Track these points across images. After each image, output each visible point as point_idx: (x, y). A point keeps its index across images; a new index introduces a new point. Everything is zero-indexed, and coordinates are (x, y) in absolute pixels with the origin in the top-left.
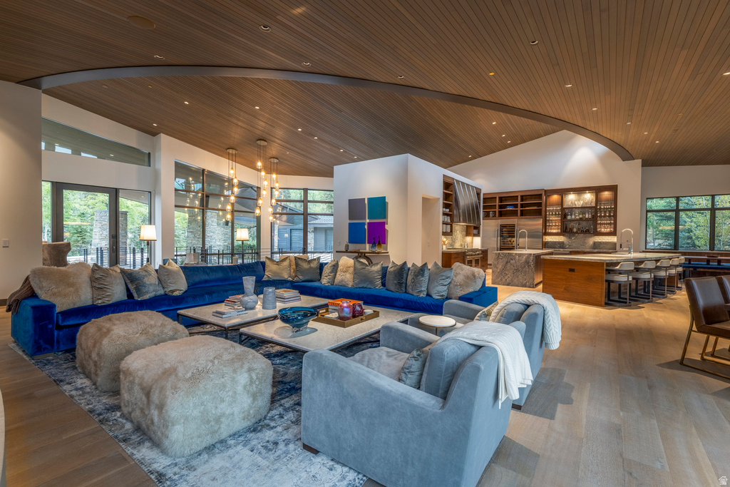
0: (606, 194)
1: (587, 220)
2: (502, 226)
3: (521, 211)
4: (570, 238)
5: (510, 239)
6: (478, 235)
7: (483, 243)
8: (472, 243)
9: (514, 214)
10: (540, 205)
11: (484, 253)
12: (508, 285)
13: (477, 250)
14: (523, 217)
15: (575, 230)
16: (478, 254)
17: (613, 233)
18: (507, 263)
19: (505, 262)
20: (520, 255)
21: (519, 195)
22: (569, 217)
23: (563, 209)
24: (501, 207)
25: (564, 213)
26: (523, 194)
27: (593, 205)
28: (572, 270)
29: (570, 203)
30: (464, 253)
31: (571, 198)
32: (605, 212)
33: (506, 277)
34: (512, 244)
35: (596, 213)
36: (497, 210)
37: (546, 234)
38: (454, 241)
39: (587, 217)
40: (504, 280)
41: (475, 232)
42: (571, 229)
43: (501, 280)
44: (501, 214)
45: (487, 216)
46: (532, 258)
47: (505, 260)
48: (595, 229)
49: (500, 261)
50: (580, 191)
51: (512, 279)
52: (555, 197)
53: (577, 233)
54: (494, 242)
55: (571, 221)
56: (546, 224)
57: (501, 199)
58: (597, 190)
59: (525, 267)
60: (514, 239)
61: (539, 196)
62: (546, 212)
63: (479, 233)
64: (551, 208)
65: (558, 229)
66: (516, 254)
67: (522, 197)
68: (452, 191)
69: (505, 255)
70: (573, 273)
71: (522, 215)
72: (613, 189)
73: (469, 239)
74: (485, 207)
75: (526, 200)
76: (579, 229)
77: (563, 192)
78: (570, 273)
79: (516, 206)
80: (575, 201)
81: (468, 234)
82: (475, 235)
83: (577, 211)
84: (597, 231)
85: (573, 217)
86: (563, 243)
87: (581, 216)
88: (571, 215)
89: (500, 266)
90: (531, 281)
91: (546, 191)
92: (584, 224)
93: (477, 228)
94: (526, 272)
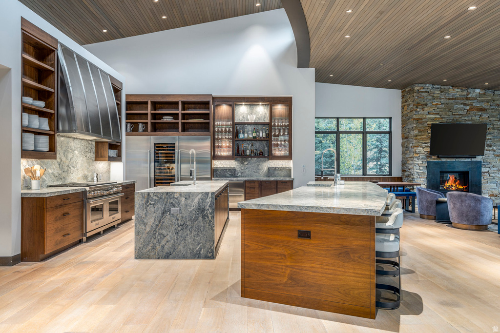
0: (280, 109)
1: (261, 140)
2: (158, 147)
3: (183, 124)
4: (242, 163)
5: (168, 165)
6: (118, 158)
7: (127, 172)
8: (109, 171)
9: (173, 127)
10: (206, 116)
11: (128, 190)
12: (167, 256)
13: (115, 185)
14: (186, 133)
15: (248, 153)
16: (117, 193)
17: (289, 157)
18: (164, 212)
19: (160, 212)
20: (188, 196)
21: (180, 100)
22: (241, 136)
23: (235, 124)
24: (154, 116)
25: (236, 130)
26: (185, 99)
27: (267, 120)
28: (305, 235)
29: (241, 117)
30: (84, 193)
31: (243, 112)
32: (280, 130)
33: (163, 242)
34: (170, 172)
35: (271, 131)
36: (149, 120)
37: (214, 157)
38: (65, 170)
39: (261, 136)
40: (158, 247)
41: (113, 153)
42: (244, 151)
43: (154, 248)
44: (156, 128)
45: (134, 130)
46: (209, 200)
47: (160, 207)
48: (270, 151)
49: (151, 209)
50: (252, 101)
51: (173, 246)
52: (224, 109)
53: (250, 156)
54: (145, 170)
55: (244, 140)
56: (214, 143)
57: (155, 105)
58: (271, 102)
59: (197, 218)
60: (173, 165)
61: (206, 104)
62: (214, 127)
63: (119, 155)
64: (220, 123)
65: (229, 151)
66: (180, 194)
67: (184, 103)
68: (52, 65)
69: (160, 196)
70: (306, 241)
71: (184, 130)
72: (287, 102)
73: (101, 166)
74: (128, 116)
75: (188, 109)
76: (252, 152)
77: (233, 102)
78: (300, 240)
79: (175, 116)
80: (247, 115)
81: (98, 157)
82: (111, 159)
83: (250, 128)
84: (272, 154)
85: (246, 135)
86: (234, 169)
87: (254, 135)
88: (244, 133)
89: (151, 221)
90: (208, 245)
91: (214, 98)
92: (257, 145)
93: (115, 146)
94: (198, 228)
